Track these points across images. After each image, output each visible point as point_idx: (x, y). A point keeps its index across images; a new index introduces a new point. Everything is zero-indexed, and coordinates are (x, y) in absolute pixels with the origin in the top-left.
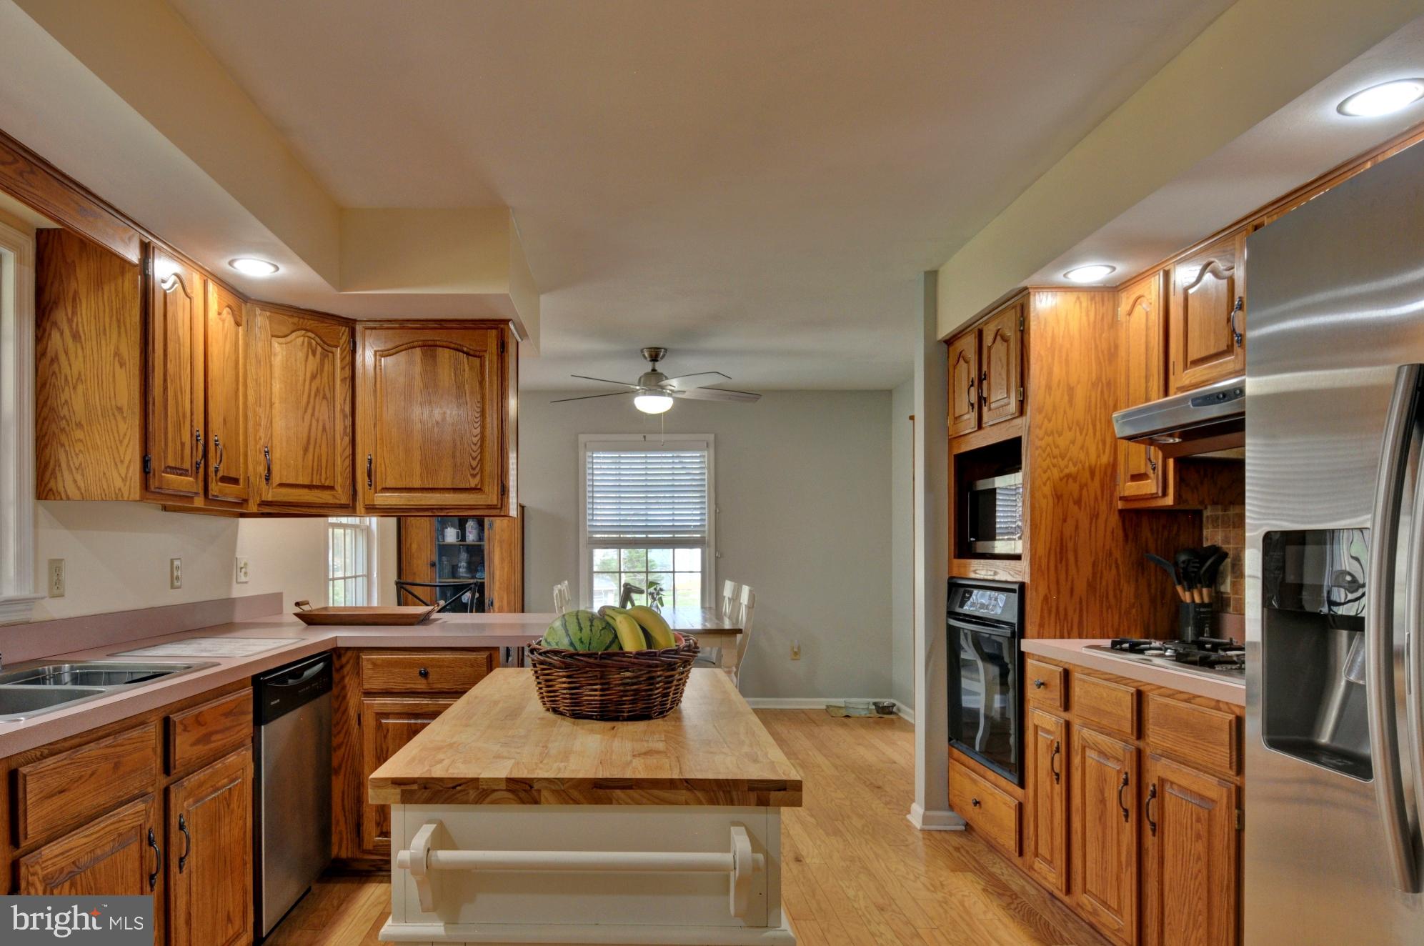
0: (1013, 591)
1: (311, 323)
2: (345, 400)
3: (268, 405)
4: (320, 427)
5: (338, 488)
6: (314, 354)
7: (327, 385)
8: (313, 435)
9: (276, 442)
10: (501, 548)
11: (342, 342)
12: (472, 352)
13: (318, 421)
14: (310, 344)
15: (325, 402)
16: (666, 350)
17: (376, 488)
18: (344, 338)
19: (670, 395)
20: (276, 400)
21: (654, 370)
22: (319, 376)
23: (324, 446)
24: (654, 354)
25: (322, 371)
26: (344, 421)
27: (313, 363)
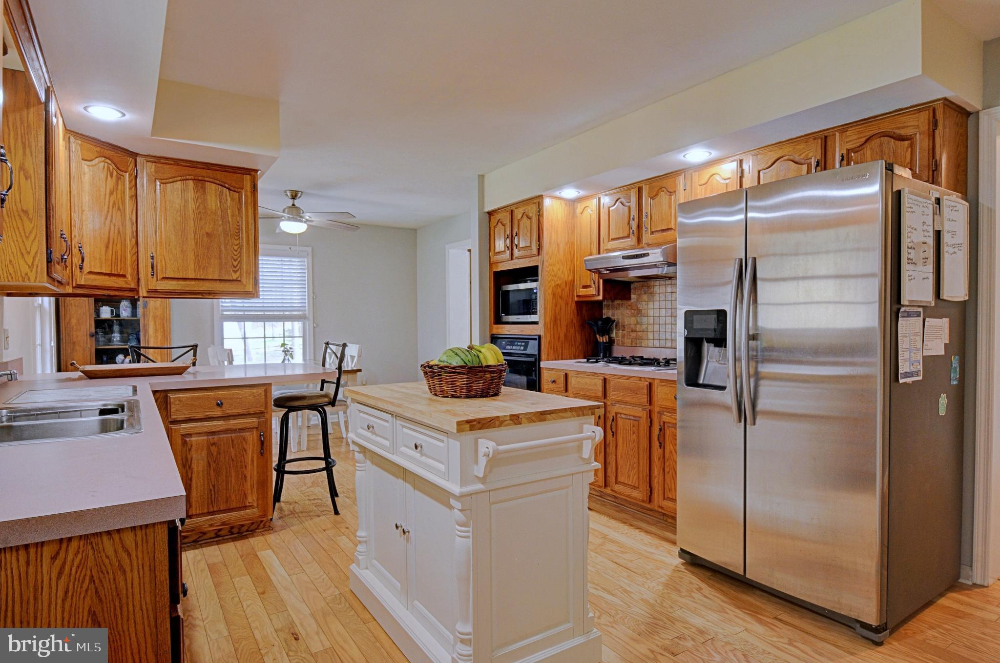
0: (535, 339)
1: (109, 153)
2: (132, 212)
3: (80, 211)
4: (116, 231)
5: (129, 276)
6: (112, 176)
7: (120, 200)
8: (112, 236)
9: (85, 239)
10: (155, 322)
11: (130, 169)
12: (232, 188)
13: (115, 226)
14: (108, 168)
15: (119, 211)
16: (302, 192)
17: (157, 277)
18: (131, 166)
19: (305, 222)
20: (86, 208)
21: (293, 205)
22: (115, 193)
23: (119, 246)
24: (294, 194)
25: (117, 189)
26: (132, 228)
27: (111, 182)
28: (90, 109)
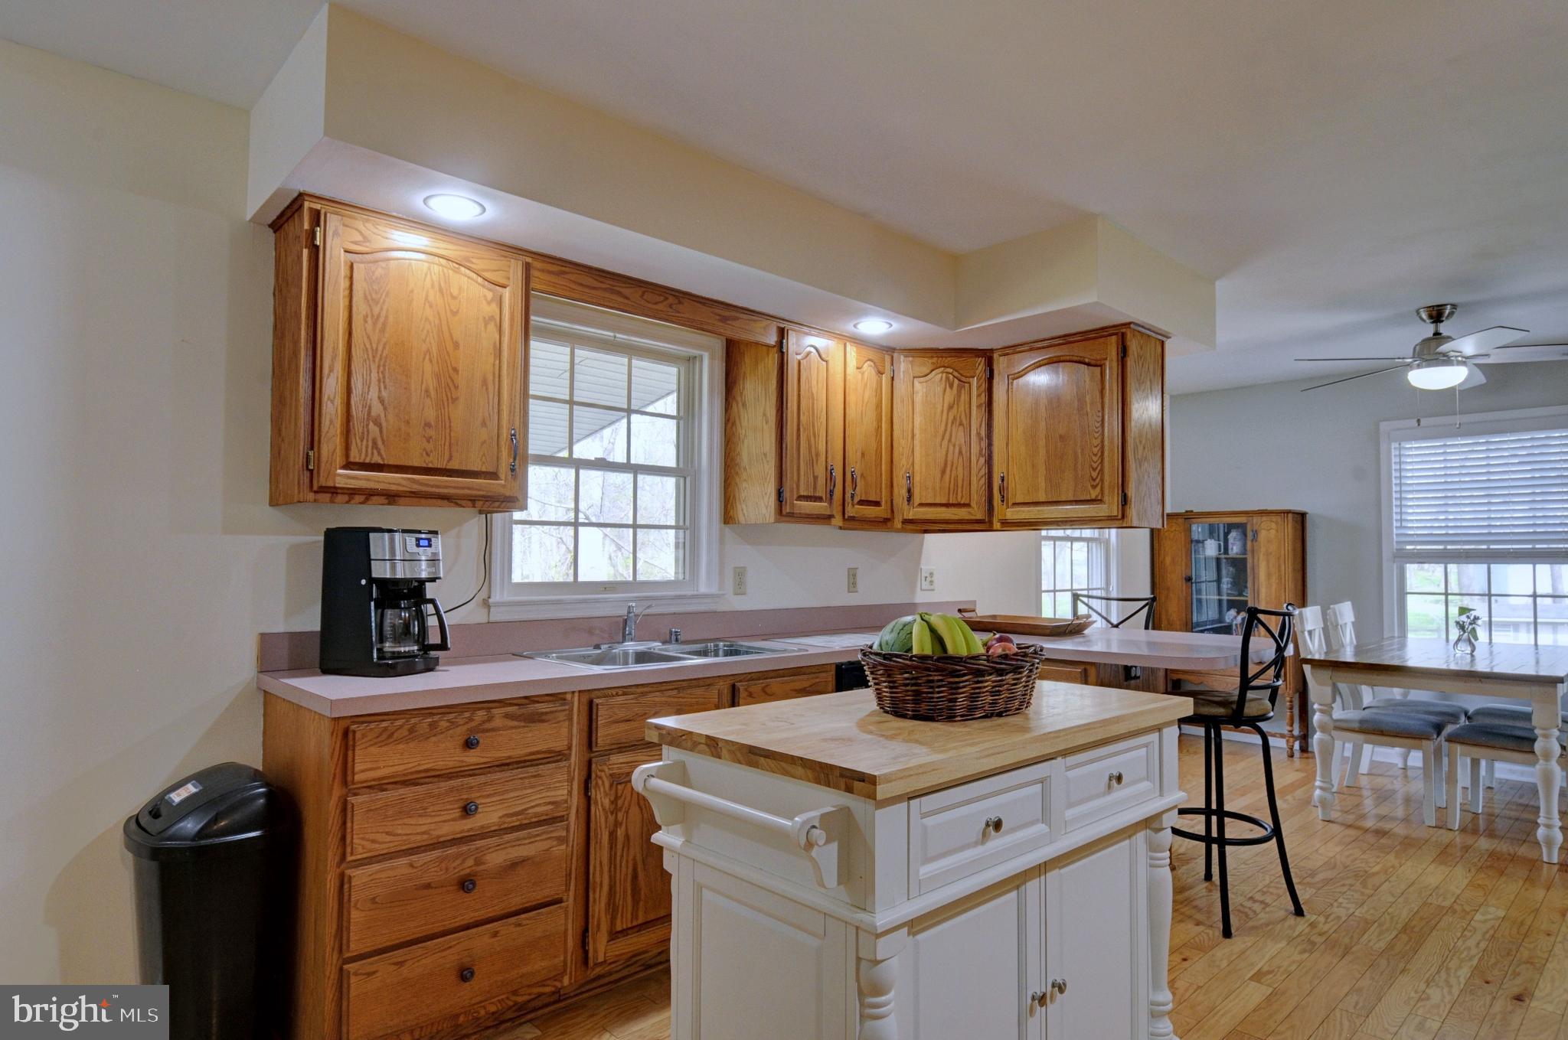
1: (948, 360)
2: (980, 426)
3: (910, 436)
4: (957, 451)
5: (973, 504)
6: (951, 386)
7: (963, 413)
8: (950, 458)
9: (917, 467)
10: (1268, 562)
11: (980, 371)
12: (1093, 363)
13: (954, 446)
14: (947, 379)
15: (961, 428)
16: (1454, 306)
17: (1007, 503)
18: (982, 368)
19: (1463, 363)
20: (917, 432)
21: (1437, 334)
22: (956, 406)
23: (960, 470)
24: (1434, 313)
25: (959, 401)
26: (980, 444)
27: (950, 396)
28: (859, 326)
